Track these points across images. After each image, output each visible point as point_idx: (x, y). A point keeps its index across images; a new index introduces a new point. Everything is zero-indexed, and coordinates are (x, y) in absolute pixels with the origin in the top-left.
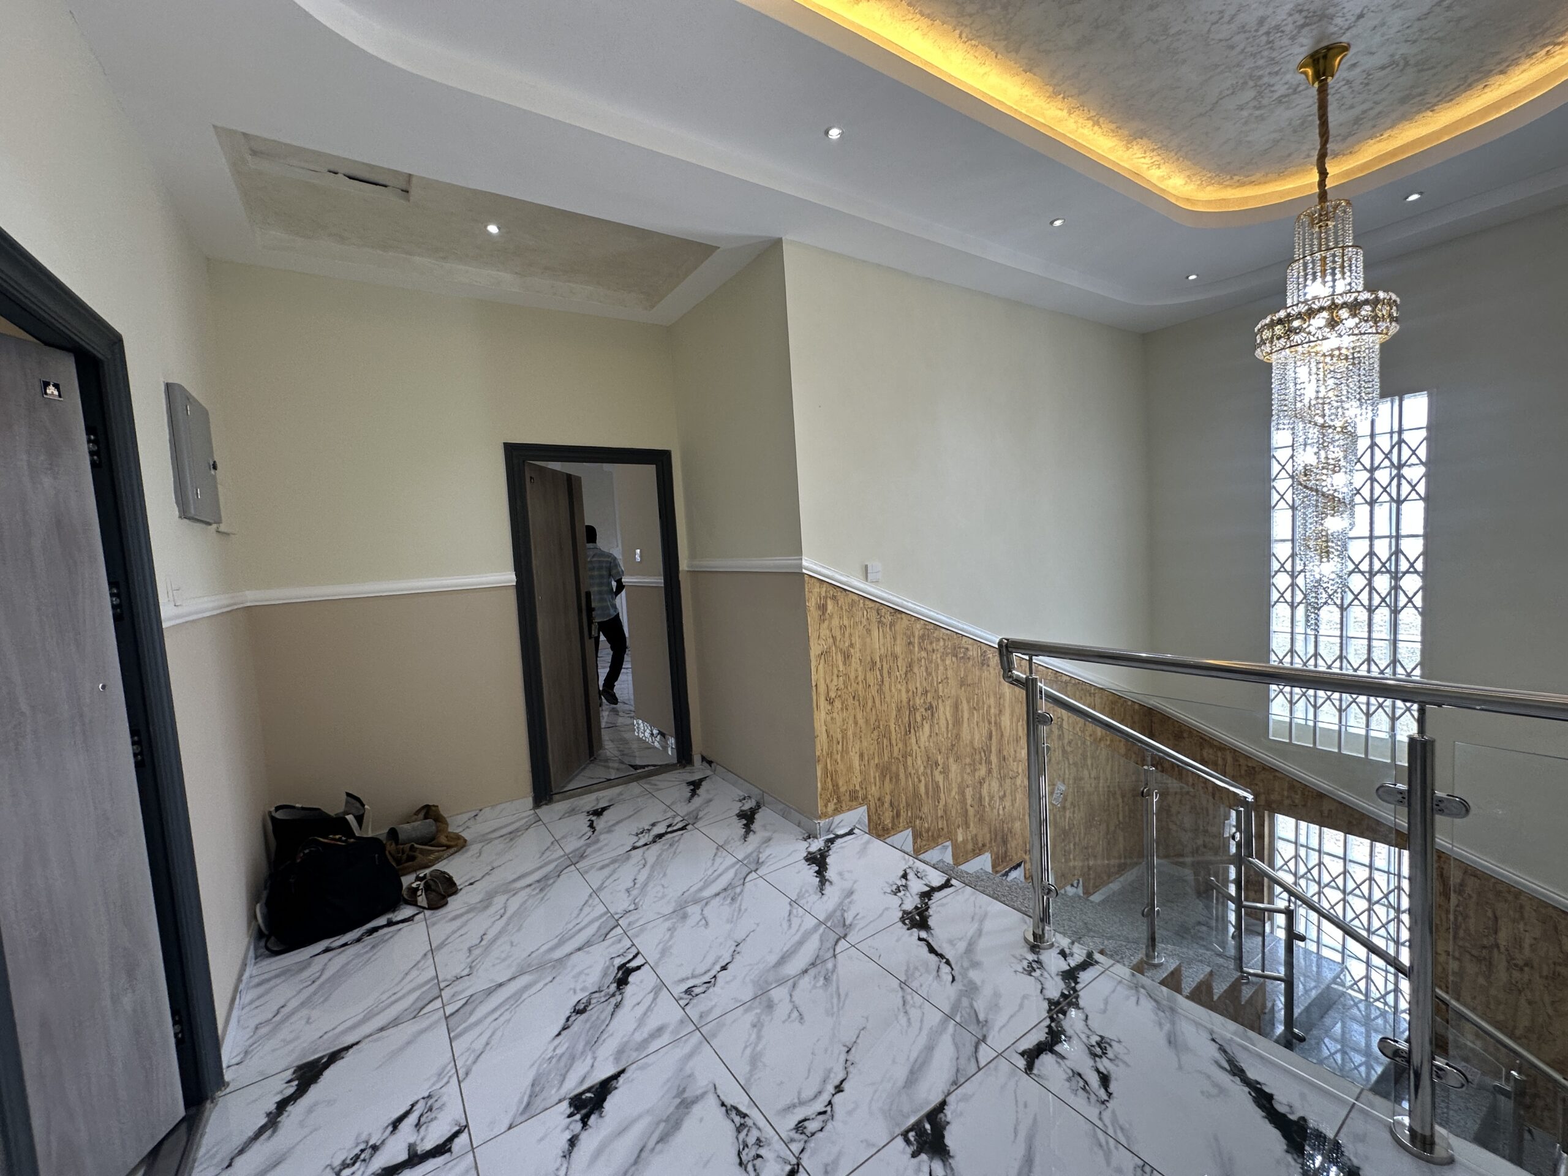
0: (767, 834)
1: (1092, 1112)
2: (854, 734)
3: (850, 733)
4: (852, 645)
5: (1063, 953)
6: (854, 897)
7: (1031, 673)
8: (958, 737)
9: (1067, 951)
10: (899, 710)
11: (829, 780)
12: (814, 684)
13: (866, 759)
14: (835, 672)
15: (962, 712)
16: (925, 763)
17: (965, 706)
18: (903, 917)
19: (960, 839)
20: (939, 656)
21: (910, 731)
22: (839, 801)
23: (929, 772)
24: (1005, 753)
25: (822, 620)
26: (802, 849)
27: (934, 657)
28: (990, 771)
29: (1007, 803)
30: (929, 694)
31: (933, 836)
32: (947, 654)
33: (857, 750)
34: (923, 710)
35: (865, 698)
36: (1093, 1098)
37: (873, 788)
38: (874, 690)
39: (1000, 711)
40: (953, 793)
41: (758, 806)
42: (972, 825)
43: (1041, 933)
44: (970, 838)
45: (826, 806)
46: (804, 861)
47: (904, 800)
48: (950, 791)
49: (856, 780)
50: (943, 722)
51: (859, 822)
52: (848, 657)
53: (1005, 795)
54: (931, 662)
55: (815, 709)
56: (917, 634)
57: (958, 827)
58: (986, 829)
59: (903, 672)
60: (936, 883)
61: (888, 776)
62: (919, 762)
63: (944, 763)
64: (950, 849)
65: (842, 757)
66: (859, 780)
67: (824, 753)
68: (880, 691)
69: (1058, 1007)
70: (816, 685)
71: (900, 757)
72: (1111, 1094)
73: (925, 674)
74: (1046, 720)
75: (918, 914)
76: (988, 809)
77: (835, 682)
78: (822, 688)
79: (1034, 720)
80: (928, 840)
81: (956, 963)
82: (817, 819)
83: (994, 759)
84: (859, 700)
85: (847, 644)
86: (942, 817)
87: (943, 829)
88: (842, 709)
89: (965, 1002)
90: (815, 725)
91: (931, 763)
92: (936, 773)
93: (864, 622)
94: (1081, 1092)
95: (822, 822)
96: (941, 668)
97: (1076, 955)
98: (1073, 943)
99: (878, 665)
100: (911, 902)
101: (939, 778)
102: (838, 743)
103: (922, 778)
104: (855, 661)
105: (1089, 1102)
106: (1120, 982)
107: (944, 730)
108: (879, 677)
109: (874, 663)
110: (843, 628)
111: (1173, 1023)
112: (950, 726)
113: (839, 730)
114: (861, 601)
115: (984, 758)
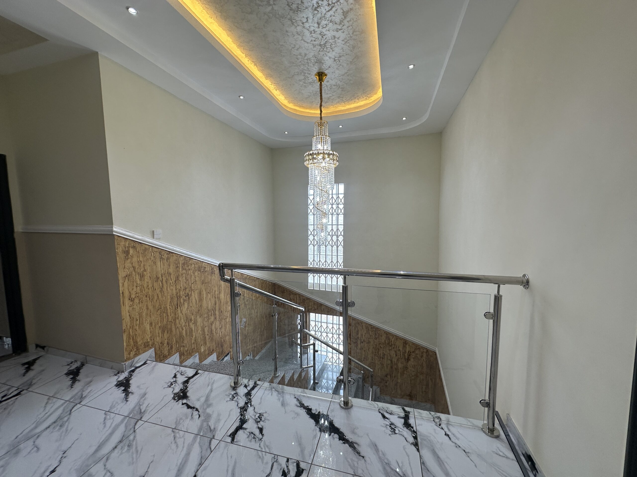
0: (89, 379)
1: (256, 446)
2: (147, 314)
3: (144, 314)
4: (145, 270)
5: (246, 386)
6: (147, 396)
7: (232, 276)
8: (201, 306)
9: (247, 384)
10: (172, 298)
11: (131, 340)
12: (121, 292)
13: (154, 325)
14: (135, 284)
15: (203, 295)
16: (185, 321)
17: (204, 292)
18: (174, 396)
19: (202, 350)
20: (192, 272)
21: (177, 308)
22: (138, 349)
23: (187, 324)
24: (222, 310)
25: (126, 258)
26: (114, 380)
27: (190, 272)
28: (215, 318)
29: (223, 330)
30: (187, 289)
31: (189, 352)
32: (196, 270)
33: (148, 321)
34: (184, 297)
35: (153, 296)
36: (257, 439)
37: (158, 338)
38: (158, 291)
39: (220, 292)
40: (199, 331)
41: (83, 365)
42: (208, 343)
43: (237, 381)
44: (207, 349)
45: (129, 354)
46: (115, 387)
47: (175, 340)
48: (197, 331)
49: (148, 337)
50: (194, 301)
51: (150, 357)
52: (143, 276)
53: (222, 327)
54: (188, 275)
55: (122, 306)
56: (181, 262)
57: (202, 345)
58: (214, 343)
59: (173, 281)
60: (190, 375)
61: (166, 331)
62: (182, 320)
63: (194, 319)
64: (198, 357)
65: (139, 328)
66: (150, 336)
67: (128, 327)
68: (161, 291)
69: (244, 409)
70: (123, 293)
71: (173, 321)
72: (263, 435)
73: (185, 280)
74: (238, 295)
75: (182, 393)
76: (215, 334)
77: (135, 289)
78: (127, 294)
79: (233, 295)
80: (187, 355)
81: (201, 408)
82: (124, 362)
83: (217, 313)
84: (149, 297)
85: (142, 270)
86: (194, 343)
87: (194, 348)
88: (139, 303)
89: (205, 424)
90: (122, 314)
91: (188, 320)
92: (191, 324)
93: (152, 258)
94: (253, 440)
95: (127, 363)
96: (193, 277)
97: (250, 385)
98: (249, 381)
99: (160, 278)
100: (177, 388)
101: (192, 326)
102: (137, 320)
103: (184, 328)
104: (147, 279)
105: (256, 442)
106: (266, 389)
107: (194, 304)
108: (161, 284)
109: (158, 278)
110: (139, 262)
111: (283, 397)
112: (198, 302)
113: (137, 314)
114: (150, 248)
115: (213, 313)
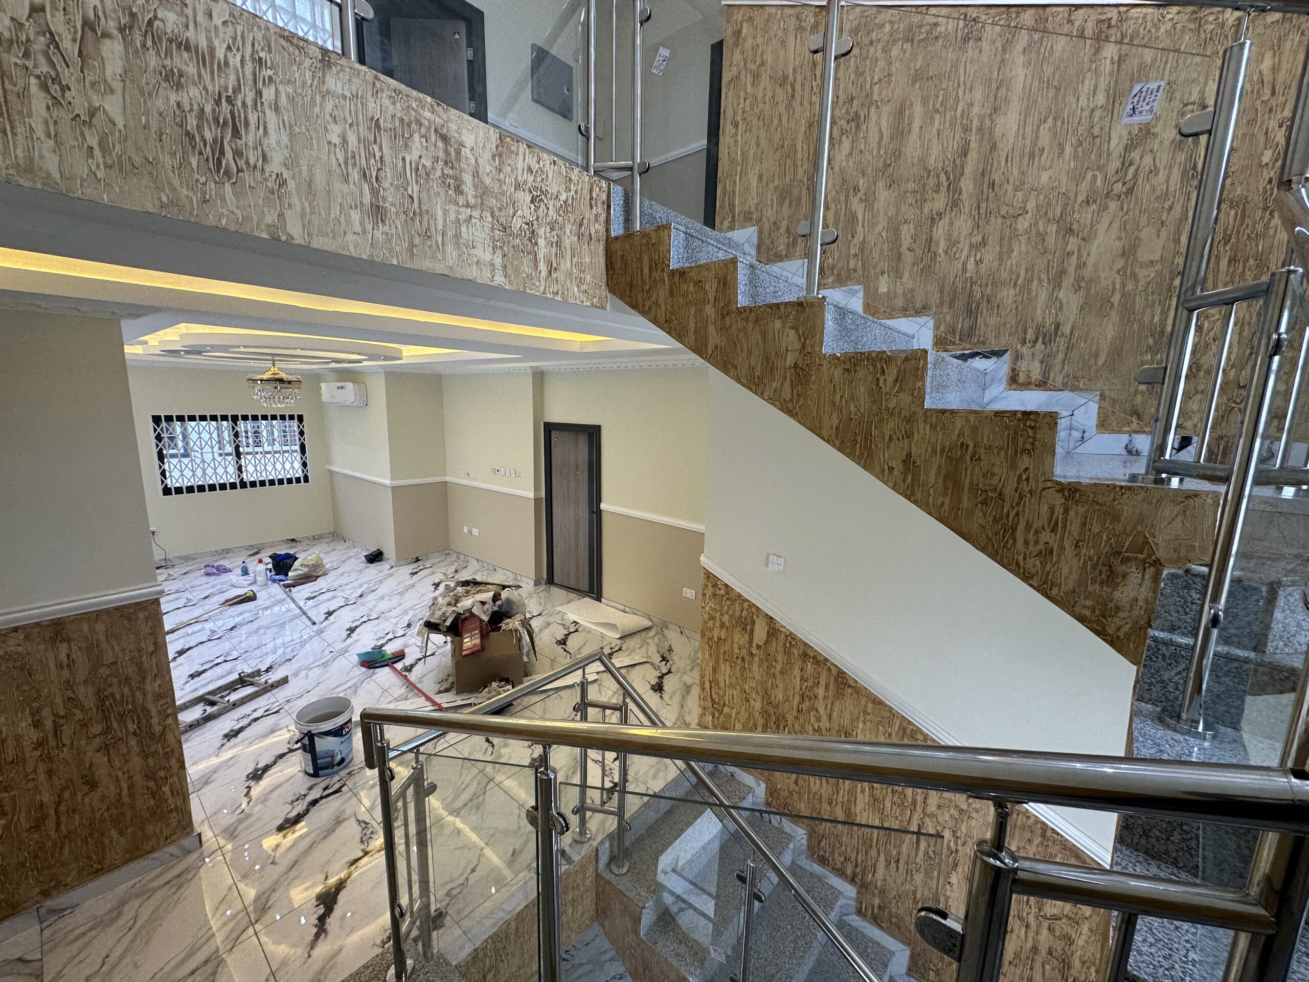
2: (755, 154)
3: (751, 154)
8: (897, 154)
13: (763, 180)
14: (742, 94)
15: (911, 118)
17: (918, 110)
19: (883, 289)
22: (733, 220)
23: (843, 198)
24: (997, 177)
25: (735, 45)
28: (955, 204)
30: (855, 102)
32: (895, 42)
33: (756, 171)
34: (843, 122)
38: (782, 108)
40: (879, 228)
42: (907, 274)
44: (900, 291)
48: (873, 225)
49: (752, 202)
50: (873, 136)
52: (758, 76)
53: (984, 242)
54: (865, 59)
57: (883, 273)
58: (933, 287)
61: (787, 202)
63: (868, 188)
68: (789, 106)
73: (853, 76)
76: (942, 258)
78: (729, 114)
83: (967, 185)
84: (764, 120)
85: (758, 64)
87: (855, 271)
88: (746, 131)
93: (780, 34)
96: (881, 64)
101: (859, 208)
104: (765, 81)
107: (874, 145)
109: (785, 78)
115: (946, 184)
